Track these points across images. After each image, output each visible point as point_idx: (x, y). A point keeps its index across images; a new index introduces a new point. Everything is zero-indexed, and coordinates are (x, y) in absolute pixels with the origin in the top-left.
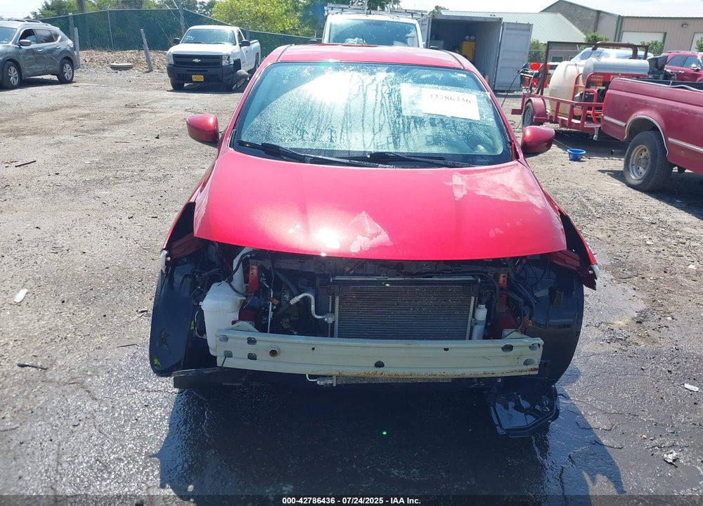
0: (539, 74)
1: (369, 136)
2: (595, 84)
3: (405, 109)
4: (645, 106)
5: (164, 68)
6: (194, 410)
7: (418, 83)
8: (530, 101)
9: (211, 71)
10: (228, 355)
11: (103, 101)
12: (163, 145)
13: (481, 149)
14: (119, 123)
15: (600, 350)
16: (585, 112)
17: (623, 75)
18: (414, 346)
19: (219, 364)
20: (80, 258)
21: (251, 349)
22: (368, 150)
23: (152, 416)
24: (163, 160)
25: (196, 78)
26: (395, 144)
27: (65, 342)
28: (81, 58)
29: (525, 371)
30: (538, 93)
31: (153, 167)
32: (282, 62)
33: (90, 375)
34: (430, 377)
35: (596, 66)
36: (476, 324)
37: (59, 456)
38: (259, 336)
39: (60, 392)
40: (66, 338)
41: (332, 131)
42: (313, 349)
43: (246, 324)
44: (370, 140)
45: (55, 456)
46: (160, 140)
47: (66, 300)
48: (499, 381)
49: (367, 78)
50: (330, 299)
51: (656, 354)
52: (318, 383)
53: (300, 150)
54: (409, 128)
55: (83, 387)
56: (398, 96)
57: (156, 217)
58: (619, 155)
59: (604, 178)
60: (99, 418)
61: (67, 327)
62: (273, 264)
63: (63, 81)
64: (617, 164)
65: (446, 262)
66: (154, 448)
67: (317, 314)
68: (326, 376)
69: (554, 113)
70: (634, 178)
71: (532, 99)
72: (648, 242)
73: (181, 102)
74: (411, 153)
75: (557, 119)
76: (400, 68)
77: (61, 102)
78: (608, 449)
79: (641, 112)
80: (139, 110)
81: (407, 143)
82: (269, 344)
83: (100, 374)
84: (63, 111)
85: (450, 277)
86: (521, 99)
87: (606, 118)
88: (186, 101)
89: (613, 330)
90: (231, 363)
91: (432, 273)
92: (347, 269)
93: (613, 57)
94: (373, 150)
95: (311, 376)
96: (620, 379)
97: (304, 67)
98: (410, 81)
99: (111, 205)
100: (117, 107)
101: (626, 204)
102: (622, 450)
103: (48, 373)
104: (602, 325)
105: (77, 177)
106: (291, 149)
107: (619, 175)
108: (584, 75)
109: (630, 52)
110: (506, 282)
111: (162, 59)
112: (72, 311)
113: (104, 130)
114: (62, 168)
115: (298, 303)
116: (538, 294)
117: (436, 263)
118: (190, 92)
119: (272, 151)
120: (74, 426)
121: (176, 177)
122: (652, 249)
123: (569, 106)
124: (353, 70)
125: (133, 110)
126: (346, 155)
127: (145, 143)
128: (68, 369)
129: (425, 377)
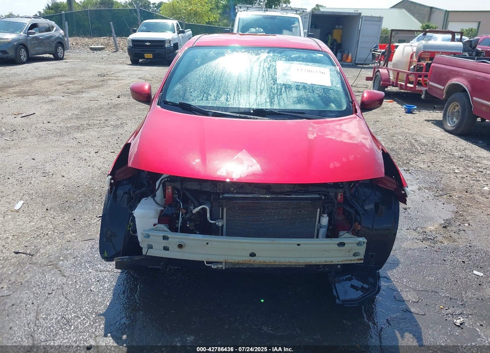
0: (385, 52)
1: (253, 97)
2: (424, 59)
3: (279, 78)
4: (458, 74)
5: (126, 48)
6: (130, 284)
7: (289, 60)
8: (378, 71)
9: (158, 51)
10: (150, 247)
11: (83, 72)
12: (121, 102)
13: (333, 107)
14: (92, 87)
15: (415, 246)
16: (416, 79)
17: (442, 52)
18: (276, 242)
19: (144, 253)
20: (61, 180)
21: (165, 243)
22: (252, 107)
23: (102, 288)
24: (121, 113)
25: (147, 56)
26: (271, 103)
27: (47, 237)
28: (70, 43)
29: (354, 260)
30: (384, 66)
31: (114, 118)
32: (196, 46)
33: (62, 260)
34: (288, 264)
35: (425, 47)
36: (321, 227)
37: (38, 314)
38: (170, 234)
39: (41, 271)
40: (47, 234)
41: (227, 94)
42: (207, 243)
43: (162, 226)
44: (254, 100)
45: (35, 314)
46: (121, 99)
47: (49, 208)
48: (339, 267)
49: (254, 57)
50: (221, 210)
51: (455, 250)
52: (212, 267)
53: (205, 107)
54: (281, 92)
55: (56, 268)
56: (274, 69)
57: (114, 152)
58: (440, 109)
59: (429, 125)
60: (66, 288)
61: (48, 227)
62: (182, 185)
63: (57, 58)
64: (438, 115)
65: (300, 185)
66: (102, 309)
67: (211, 220)
68: (218, 262)
69: (395, 79)
70: (449, 125)
71: (380, 70)
72: (456, 171)
73: (136, 72)
74: (282, 109)
75: (397, 84)
76: (276, 50)
77: (55, 73)
78: (415, 315)
79: (455, 79)
80: (107, 78)
81: (279, 103)
82: (177, 240)
83: (68, 259)
84: (56, 79)
85: (303, 195)
86: (373, 70)
87: (430, 83)
88: (140, 72)
89: (425, 232)
90: (152, 253)
91: (291, 192)
92: (232, 189)
93: (439, 40)
94: (255, 107)
95: (208, 263)
96: (428, 267)
97: (210, 50)
98: (284, 59)
99: (83, 143)
100: (93, 76)
101: (442, 144)
102: (425, 316)
103: (34, 258)
104: (418, 229)
105: (62, 124)
106: (199, 106)
107: (439, 124)
108: (417, 52)
109: (450, 36)
110: (342, 198)
111: (124, 43)
112: (53, 216)
113: (82, 92)
114: (52, 118)
115: (198, 212)
116: (367, 208)
117: (293, 185)
118: (143, 66)
119: (186, 108)
120: (49, 294)
121: (129, 125)
122: (459, 176)
123: (405, 75)
124: (244, 52)
125: (103, 77)
126: (237, 111)
127: (110, 101)
128: (47, 255)
129: (284, 263)
